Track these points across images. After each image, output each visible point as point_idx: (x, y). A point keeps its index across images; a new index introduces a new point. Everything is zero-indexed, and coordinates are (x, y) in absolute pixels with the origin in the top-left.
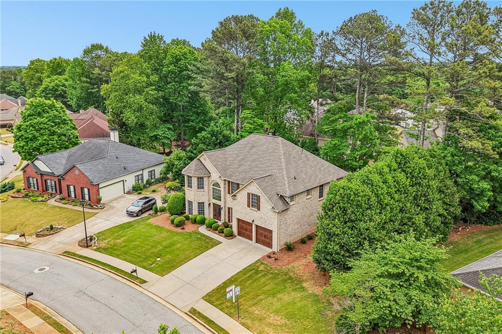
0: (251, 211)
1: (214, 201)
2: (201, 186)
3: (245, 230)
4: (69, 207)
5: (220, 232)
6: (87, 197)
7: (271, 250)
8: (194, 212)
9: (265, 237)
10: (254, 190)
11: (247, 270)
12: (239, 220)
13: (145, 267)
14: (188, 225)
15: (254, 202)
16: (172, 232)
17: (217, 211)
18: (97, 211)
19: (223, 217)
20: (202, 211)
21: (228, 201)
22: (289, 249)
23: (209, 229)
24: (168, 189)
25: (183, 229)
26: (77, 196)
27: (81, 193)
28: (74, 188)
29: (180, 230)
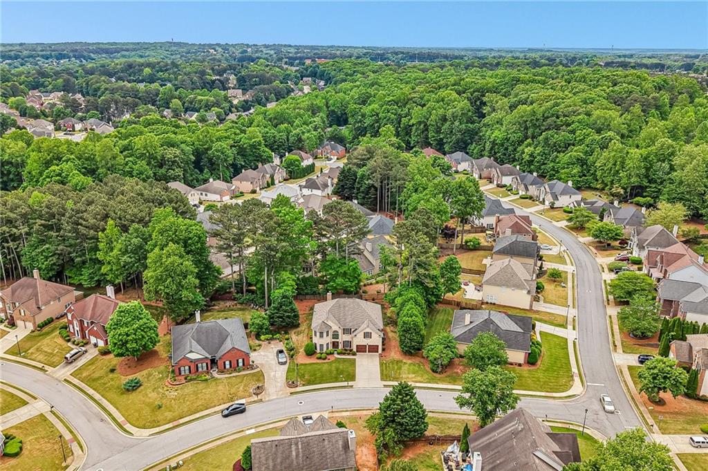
0: (366, 340)
1: (334, 340)
2: (327, 335)
3: (361, 349)
4: (237, 374)
5: (349, 354)
6: (241, 364)
7: (377, 354)
8: (325, 349)
9: (373, 349)
10: (368, 330)
11: (381, 364)
12: (357, 346)
13: (342, 381)
14: (328, 357)
15: (367, 335)
16: (327, 363)
17: (335, 345)
18: (259, 369)
19: (341, 346)
20: (328, 348)
21: (343, 338)
22: (383, 350)
23: (341, 355)
24: (265, 341)
25: (329, 359)
26: (232, 366)
27: (237, 363)
28: (230, 362)
29: (329, 361)
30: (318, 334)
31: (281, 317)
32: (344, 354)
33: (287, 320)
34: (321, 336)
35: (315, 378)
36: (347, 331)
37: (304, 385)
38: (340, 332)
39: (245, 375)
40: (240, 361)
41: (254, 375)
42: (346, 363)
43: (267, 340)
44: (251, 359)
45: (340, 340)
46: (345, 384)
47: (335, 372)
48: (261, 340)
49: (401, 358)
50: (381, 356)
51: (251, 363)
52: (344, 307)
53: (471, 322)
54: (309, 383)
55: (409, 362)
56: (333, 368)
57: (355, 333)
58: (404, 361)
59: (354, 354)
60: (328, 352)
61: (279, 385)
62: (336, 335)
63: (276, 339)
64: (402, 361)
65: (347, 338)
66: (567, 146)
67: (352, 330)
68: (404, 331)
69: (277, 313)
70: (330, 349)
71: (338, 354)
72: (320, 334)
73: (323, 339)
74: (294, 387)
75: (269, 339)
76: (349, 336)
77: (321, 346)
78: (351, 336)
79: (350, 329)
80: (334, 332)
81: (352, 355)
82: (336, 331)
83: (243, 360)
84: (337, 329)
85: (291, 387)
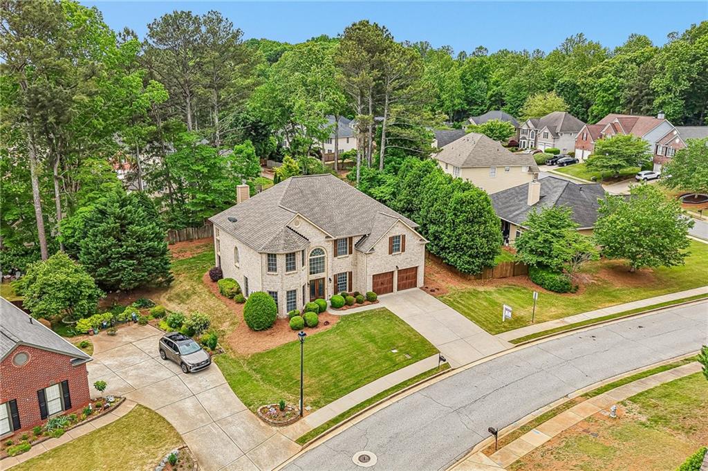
0: (394, 257)
1: (313, 277)
2: (303, 263)
3: (383, 283)
4: (55, 443)
5: (360, 303)
6: (55, 406)
7: (417, 288)
8: (301, 303)
9: (407, 279)
10: (397, 231)
11: (451, 305)
12: (373, 277)
14: (321, 319)
15: (395, 245)
16: (329, 332)
17: (316, 289)
18: (129, 406)
19: (331, 290)
21: (335, 265)
23: (344, 308)
24: (96, 332)
25: (327, 323)
26: (23, 422)
27: (40, 403)
28: (13, 407)
29: (329, 327)
31: (131, 256)
32: (352, 304)
34: (290, 266)
36: (343, 246)
37: (318, 404)
38: (328, 251)
40: (53, 393)
41: (122, 426)
42: (374, 320)
43: (102, 327)
44: (92, 381)
45: (328, 274)
48: (80, 333)
51: (94, 393)
53: (542, 197)
57: (371, 246)
59: (374, 300)
60: (314, 305)
61: (237, 429)
62: (317, 264)
65: (341, 264)
67: (355, 241)
70: (307, 299)
71: (337, 307)
72: (287, 260)
73: (296, 276)
74: (295, 422)
75: (105, 324)
76: (347, 259)
77: (291, 296)
78: (351, 256)
79: (349, 238)
80: (313, 252)
81: (369, 302)
82: (319, 249)
83: (65, 387)
84: (320, 242)
85: (287, 424)
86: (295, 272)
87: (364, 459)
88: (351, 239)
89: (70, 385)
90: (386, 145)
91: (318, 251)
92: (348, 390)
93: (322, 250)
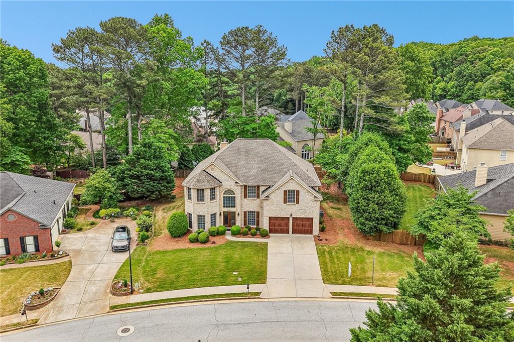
0: (289, 206)
1: (226, 209)
2: (213, 197)
3: (279, 226)
5: (253, 235)
6: (31, 248)
7: (312, 236)
8: (208, 225)
9: (303, 226)
10: (292, 186)
11: (321, 254)
12: (270, 218)
13: (235, 283)
14: (212, 239)
15: (291, 197)
16: (208, 248)
17: (229, 219)
18: (66, 259)
19: (239, 222)
20: (213, 223)
21: (244, 205)
22: (322, 230)
23: (238, 236)
24: (107, 218)
25: (214, 242)
26: (11, 251)
27: (21, 244)
28: (6, 241)
29: (213, 245)
30: (194, 193)
31: (138, 177)
32: (245, 234)
33: (149, 184)
34: (200, 198)
35: (178, 277)
36: (251, 191)
37: (148, 290)
38: (238, 193)
39: (28, 269)
40: (30, 241)
42: (246, 249)
43: (111, 216)
44: (54, 240)
45: (237, 209)
46: (242, 289)
47: (223, 265)
48: (99, 217)
49: (360, 245)
50: (318, 239)
52: (247, 151)
53: (489, 181)
54: (161, 287)
55: (378, 250)
56: (220, 258)
57: (266, 194)
58: (367, 248)
59: (265, 235)
60: (214, 229)
61: (93, 289)
62: (229, 201)
63: (127, 216)
64: (362, 249)
65: (251, 205)
66: (484, 76)
67: (262, 189)
68: (366, 188)
69: (130, 170)
70: (218, 224)
71: (234, 234)
72: (198, 194)
73: (204, 205)
74: (124, 295)
75: (113, 215)
76: (255, 201)
77: (201, 219)
78: (258, 200)
79: (257, 186)
80: (226, 191)
81: (260, 236)
82: (231, 190)
83: (36, 239)
84: (231, 185)
85: (118, 295)
86: (203, 202)
87: (125, 331)
88: (258, 187)
89: (39, 238)
90: (364, 122)
91: (229, 191)
92: (176, 288)
93: (233, 192)
